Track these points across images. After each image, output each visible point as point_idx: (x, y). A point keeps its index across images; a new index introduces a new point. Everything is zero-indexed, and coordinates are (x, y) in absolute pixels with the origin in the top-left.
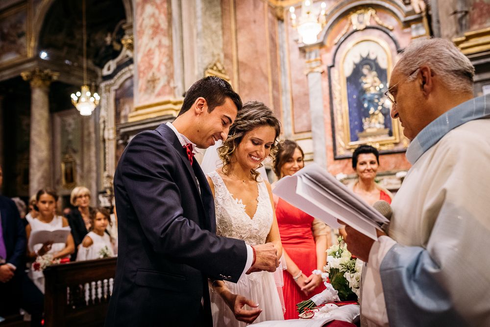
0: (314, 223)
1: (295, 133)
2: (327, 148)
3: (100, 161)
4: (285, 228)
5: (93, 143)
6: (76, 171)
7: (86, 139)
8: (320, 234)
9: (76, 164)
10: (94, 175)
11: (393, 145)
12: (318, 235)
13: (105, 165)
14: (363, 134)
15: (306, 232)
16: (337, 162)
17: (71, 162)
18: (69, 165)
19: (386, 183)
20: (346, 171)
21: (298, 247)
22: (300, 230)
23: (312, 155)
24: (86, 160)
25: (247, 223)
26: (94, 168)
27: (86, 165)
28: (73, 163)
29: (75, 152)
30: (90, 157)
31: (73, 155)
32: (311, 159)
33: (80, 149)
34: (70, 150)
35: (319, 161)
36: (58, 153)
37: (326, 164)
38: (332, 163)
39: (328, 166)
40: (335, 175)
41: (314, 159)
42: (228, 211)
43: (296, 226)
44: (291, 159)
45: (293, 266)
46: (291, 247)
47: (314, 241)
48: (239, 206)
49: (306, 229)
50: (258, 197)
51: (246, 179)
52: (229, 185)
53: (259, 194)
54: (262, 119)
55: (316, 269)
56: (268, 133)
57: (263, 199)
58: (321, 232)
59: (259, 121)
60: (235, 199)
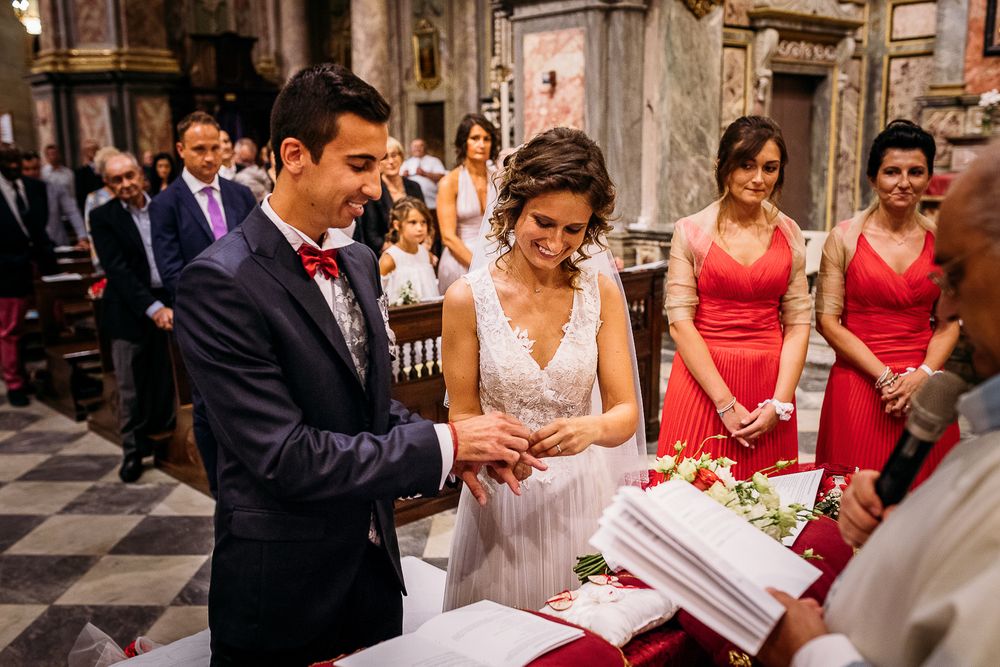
0: (787, 297)
2: (970, 25)
3: (484, 34)
4: (717, 308)
6: (440, 53)
8: (796, 322)
9: (439, 39)
10: (472, 62)
12: (791, 322)
13: (494, 43)
15: (763, 317)
16: (992, 60)
17: (430, 35)
18: (427, 41)
21: (740, 346)
22: (749, 313)
23: (931, 41)
24: (457, 31)
25: (532, 378)
26: (473, 49)
27: (457, 42)
28: (434, 37)
29: (437, 13)
30: (465, 23)
31: (434, 20)
32: (928, 50)
33: (446, 8)
34: (428, 9)
35: (945, 57)
36: (407, 15)
37: (961, 65)
38: (976, 63)
39: (966, 71)
40: (980, 94)
41: (936, 52)
42: (494, 355)
43: (742, 305)
44: (751, 162)
45: (718, 389)
46: (724, 346)
47: (779, 334)
48: (520, 343)
49: (763, 312)
50: (566, 325)
51: (540, 287)
52: (505, 298)
53: (572, 317)
54: (551, 179)
55: (771, 397)
56: (568, 206)
57: (576, 326)
58: (799, 316)
59: (543, 183)
60: (513, 328)
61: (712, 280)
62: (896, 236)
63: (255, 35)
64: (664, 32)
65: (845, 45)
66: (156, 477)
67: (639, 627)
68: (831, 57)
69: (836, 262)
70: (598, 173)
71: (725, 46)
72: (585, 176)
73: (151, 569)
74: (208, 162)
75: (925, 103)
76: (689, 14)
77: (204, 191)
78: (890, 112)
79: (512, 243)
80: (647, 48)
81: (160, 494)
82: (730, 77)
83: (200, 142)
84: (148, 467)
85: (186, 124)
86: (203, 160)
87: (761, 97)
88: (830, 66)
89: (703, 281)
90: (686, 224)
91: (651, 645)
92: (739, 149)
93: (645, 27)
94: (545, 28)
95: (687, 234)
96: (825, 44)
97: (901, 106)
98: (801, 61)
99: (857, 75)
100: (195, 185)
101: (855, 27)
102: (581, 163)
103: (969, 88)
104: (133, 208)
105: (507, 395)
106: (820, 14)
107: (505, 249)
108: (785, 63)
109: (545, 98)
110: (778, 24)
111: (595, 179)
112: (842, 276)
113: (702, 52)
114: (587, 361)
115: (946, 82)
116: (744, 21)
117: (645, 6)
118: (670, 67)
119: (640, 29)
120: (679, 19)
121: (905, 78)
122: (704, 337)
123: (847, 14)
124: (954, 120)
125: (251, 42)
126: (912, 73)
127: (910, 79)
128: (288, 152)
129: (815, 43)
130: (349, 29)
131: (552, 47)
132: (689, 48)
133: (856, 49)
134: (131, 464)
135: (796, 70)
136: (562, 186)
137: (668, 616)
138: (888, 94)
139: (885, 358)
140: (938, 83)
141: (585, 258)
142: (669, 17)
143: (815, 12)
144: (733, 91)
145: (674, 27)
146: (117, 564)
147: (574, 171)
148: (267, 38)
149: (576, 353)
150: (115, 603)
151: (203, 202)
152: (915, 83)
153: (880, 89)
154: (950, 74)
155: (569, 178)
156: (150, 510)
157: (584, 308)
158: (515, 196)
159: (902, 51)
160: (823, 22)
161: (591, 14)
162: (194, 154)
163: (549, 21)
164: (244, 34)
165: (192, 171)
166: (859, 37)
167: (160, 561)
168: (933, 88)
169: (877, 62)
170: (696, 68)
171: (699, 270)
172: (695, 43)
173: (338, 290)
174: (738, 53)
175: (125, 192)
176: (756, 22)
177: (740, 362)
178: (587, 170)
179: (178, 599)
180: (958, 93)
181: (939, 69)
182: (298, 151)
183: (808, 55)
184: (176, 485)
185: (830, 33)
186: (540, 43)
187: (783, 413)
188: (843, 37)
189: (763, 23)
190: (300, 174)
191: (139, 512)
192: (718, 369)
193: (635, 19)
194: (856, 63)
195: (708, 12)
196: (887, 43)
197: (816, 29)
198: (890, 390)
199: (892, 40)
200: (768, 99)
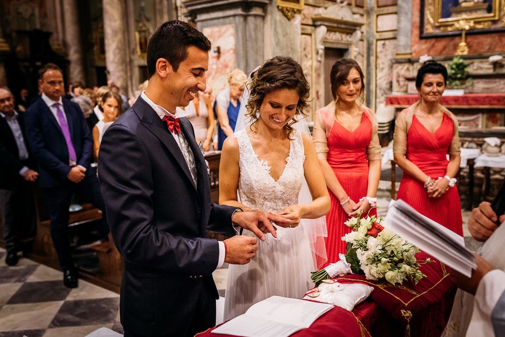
0: (370, 147)
1: (378, 7)
2: (413, 25)
4: (338, 153)
5: (165, 10)
7: (158, 7)
8: (375, 158)
9: (149, 33)
11: (490, 23)
12: (372, 159)
14: (458, 8)
15: (360, 157)
16: (423, 41)
17: (145, 31)
18: (143, 34)
19: (475, 67)
20: (432, 52)
21: (349, 172)
22: (353, 155)
23: (395, 32)
25: (270, 186)
28: (147, 32)
29: (148, 20)
31: (146, 23)
32: (394, 36)
33: (152, 17)
34: (143, 18)
35: (402, 40)
36: (132, 21)
37: (410, 43)
38: (416, 43)
39: (412, 46)
40: (419, 56)
41: (398, 37)
42: (250, 174)
43: (350, 151)
44: (345, 81)
45: (341, 193)
46: (342, 172)
47: (367, 165)
48: (263, 168)
49: (360, 154)
50: (288, 158)
51: (274, 139)
52: (256, 146)
53: (290, 154)
54: (277, 83)
55: (365, 196)
56: (287, 96)
57: (293, 159)
58: (376, 156)
59: (273, 85)
60: (260, 160)
61: (335, 139)
62: (430, 116)
63: (51, 30)
64: (273, 27)
65: (356, 35)
66: (25, 263)
67: (356, 302)
68: (350, 40)
69: (403, 129)
70: (301, 78)
71: (302, 34)
72: (294, 80)
73: (33, 310)
74: (57, 90)
75: (394, 61)
76: (285, 18)
77: (54, 106)
78: (378, 66)
79: (258, 117)
80: (265, 34)
81: (30, 271)
82: (305, 49)
83: (52, 79)
84: (20, 257)
85: (44, 70)
86: (54, 89)
87: (319, 59)
88: (350, 44)
89: (331, 140)
90: (321, 112)
91: (362, 311)
92: (339, 76)
93: (264, 24)
94: (214, 25)
95: (322, 117)
96: (347, 34)
97: (383, 63)
98: (337, 41)
99: (362, 48)
100: (49, 103)
101: (360, 25)
102: (292, 73)
103: (414, 55)
104: (8, 117)
105: (257, 195)
106: (345, 19)
107: (254, 120)
108: (330, 42)
109: (215, 60)
110: (326, 23)
111: (299, 81)
112: (405, 135)
113: (291, 37)
114: (299, 177)
115: (403, 51)
116: (310, 22)
117: (263, 14)
118: (277, 44)
119: (262, 25)
120: (280, 21)
121: (384, 50)
122: (333, 167)
123: (357, 19)
124: (408, 69)
125: (48, 35)
126: (387, 47)
127: (386, 50)
128: (160, 65)
129: (343, 33)
130: (102, 27)
131: (217, 34)
132: (285, 34)
133: (362, 36)
134: (11, 256)
135: (335, 46)
136: (284, 86)
137: (368, 295)
138: (377, 57)
139: (428, 173)
140: (399, 52)
141: (296, 121)
142: (276, 19)
143: (342, 18)
144: (306, 56)
145: (278, 24)
146: (13, 309)
147: (289, 78)
148: (57, 32)
149: (293, 172)
150: (17, 330)
151: (54, 111)
152: (389, 52)
153: (373, 55)
154: (405, 48)
155: (287, 82)
156: (26, 280)
157: (296, 150)
158: (258, 93)
159: (382, 37)
160: (346, 23)
161: (237, 18)
162: (49, 85)
163: (216, 21)
164: (44, 30)
165: (48, 95)
166: (362, 30)
167: (37, 306)
168: (397, 54)
169: (371, 42)
170: (289, 45)
171: (329, 134)
172: (288, 33)
173: (182, 140)
174: (308, 37)
175: (6, 108)
176: (316, 23)
177: (350, 179)
178: (295, 77)
179: (52, 325)
180: (409, 57)
181: (400, 46)
182: (165, 65)
183: (340, 38)
184: (38, 266)
185: (349, 28)
186: (212, 32)
187: (373, 203)
188: (355, 30)
189: (319, 23)
190: (166, 77)
191: (19, 281)
192: (340, 183)
193: (259, 20)
194: (361, 42)
195: (293, 17)
196: (375, 33)
197: (343, 26)
198: (432, 188)
199: (377, 32)
200: (323, 60)
